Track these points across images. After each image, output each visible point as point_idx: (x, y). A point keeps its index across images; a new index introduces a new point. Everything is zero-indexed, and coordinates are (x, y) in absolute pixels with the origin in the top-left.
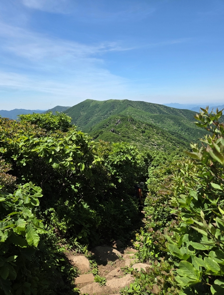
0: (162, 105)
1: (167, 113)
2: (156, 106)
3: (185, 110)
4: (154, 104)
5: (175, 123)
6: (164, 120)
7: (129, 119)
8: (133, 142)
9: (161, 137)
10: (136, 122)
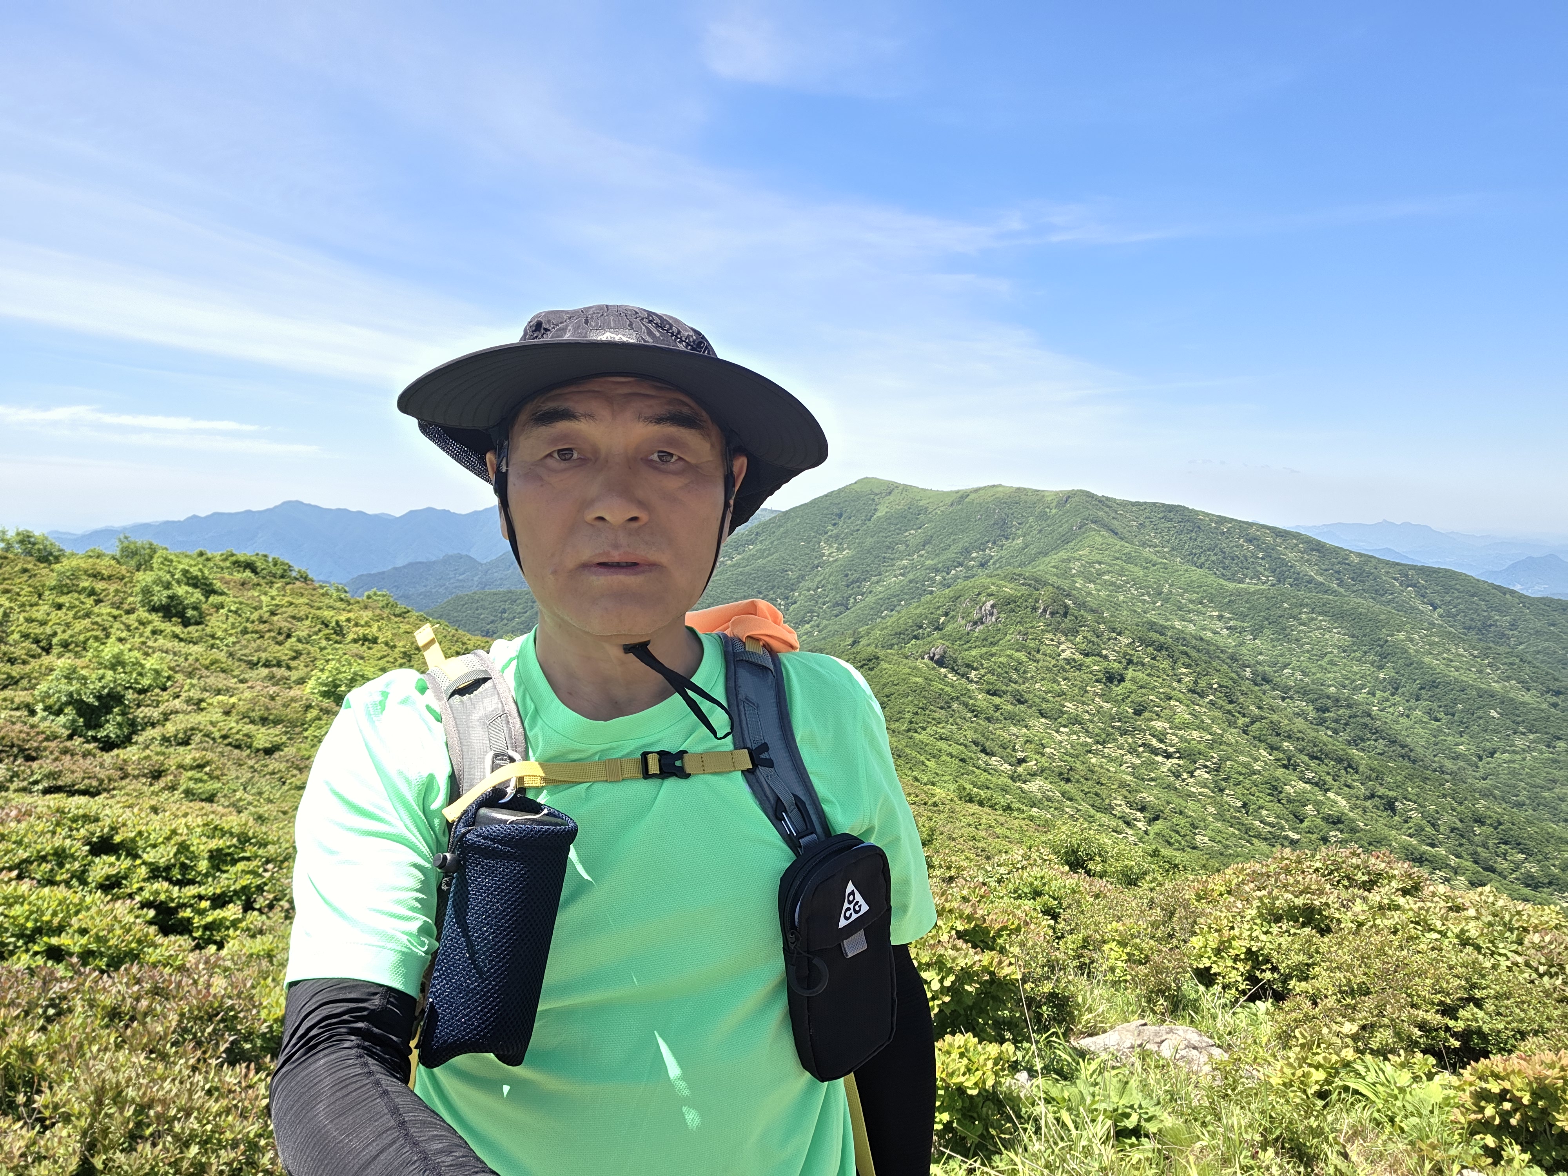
1: (1320, 585)
2: (1257, 538)
7: (1041, 606)
8: (1039, 724)
9: (1218, 714)
10: (1080, 622)
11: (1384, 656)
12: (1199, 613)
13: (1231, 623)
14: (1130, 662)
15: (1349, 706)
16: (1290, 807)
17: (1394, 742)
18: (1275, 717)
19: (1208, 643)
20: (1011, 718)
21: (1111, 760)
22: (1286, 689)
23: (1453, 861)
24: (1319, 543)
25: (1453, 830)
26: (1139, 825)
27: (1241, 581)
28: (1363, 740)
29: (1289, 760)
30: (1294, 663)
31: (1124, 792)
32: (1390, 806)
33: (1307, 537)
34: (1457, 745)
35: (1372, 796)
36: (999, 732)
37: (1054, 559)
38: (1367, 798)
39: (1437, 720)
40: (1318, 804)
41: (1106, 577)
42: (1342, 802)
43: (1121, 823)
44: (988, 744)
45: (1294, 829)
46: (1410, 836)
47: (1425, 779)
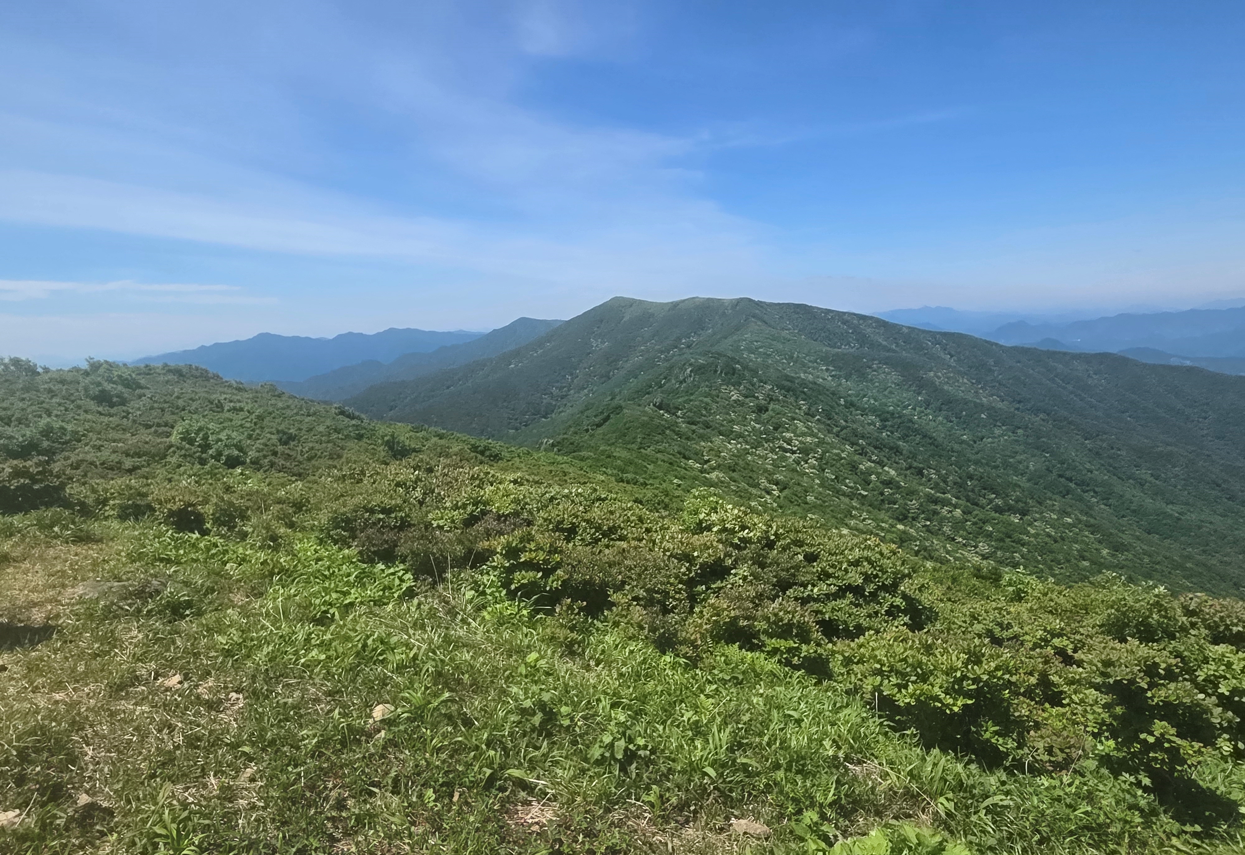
0: (871, 318)
1: (885, 347)
2: (847, 321)
3: (953, 334)
4: (841, 314)
5: (904, 381)
6: (868, 370)
7: (719, 369)
8: (718, 440)
9: (822, 426)
10: (742, 377)
11: (921, 387)
12: (814, 368)
13: (833, 373)
14: (771, 399)
15: (900, 417)
16: (862, 477)
17: (925, 436)
18: (855, 426)
19: (819, 385)
20: (702, 437)
21: (760, 457)
22: (863, 410)
23: (954, 500)
24: (884, 322)
25: (955, 483)
26: (774, 492)
27: (839, 348)
28: (907, 436)
29: (863, 449)
30: (870, 394)
31: (766, 475)
32: (920, 473)
33: (877, 319)
34: (962, 435)
35: (910, 467)
36: (694, 446)
37: (729, 341)
38: (907, 469)
39: (951, 422)
40: (878, 475)
41: (761, 350)
42: (893, 472)
43: (763, 493)
44: (687, 453)
45: (863, 489)
46: (931, 489)
47: (940, 456)
